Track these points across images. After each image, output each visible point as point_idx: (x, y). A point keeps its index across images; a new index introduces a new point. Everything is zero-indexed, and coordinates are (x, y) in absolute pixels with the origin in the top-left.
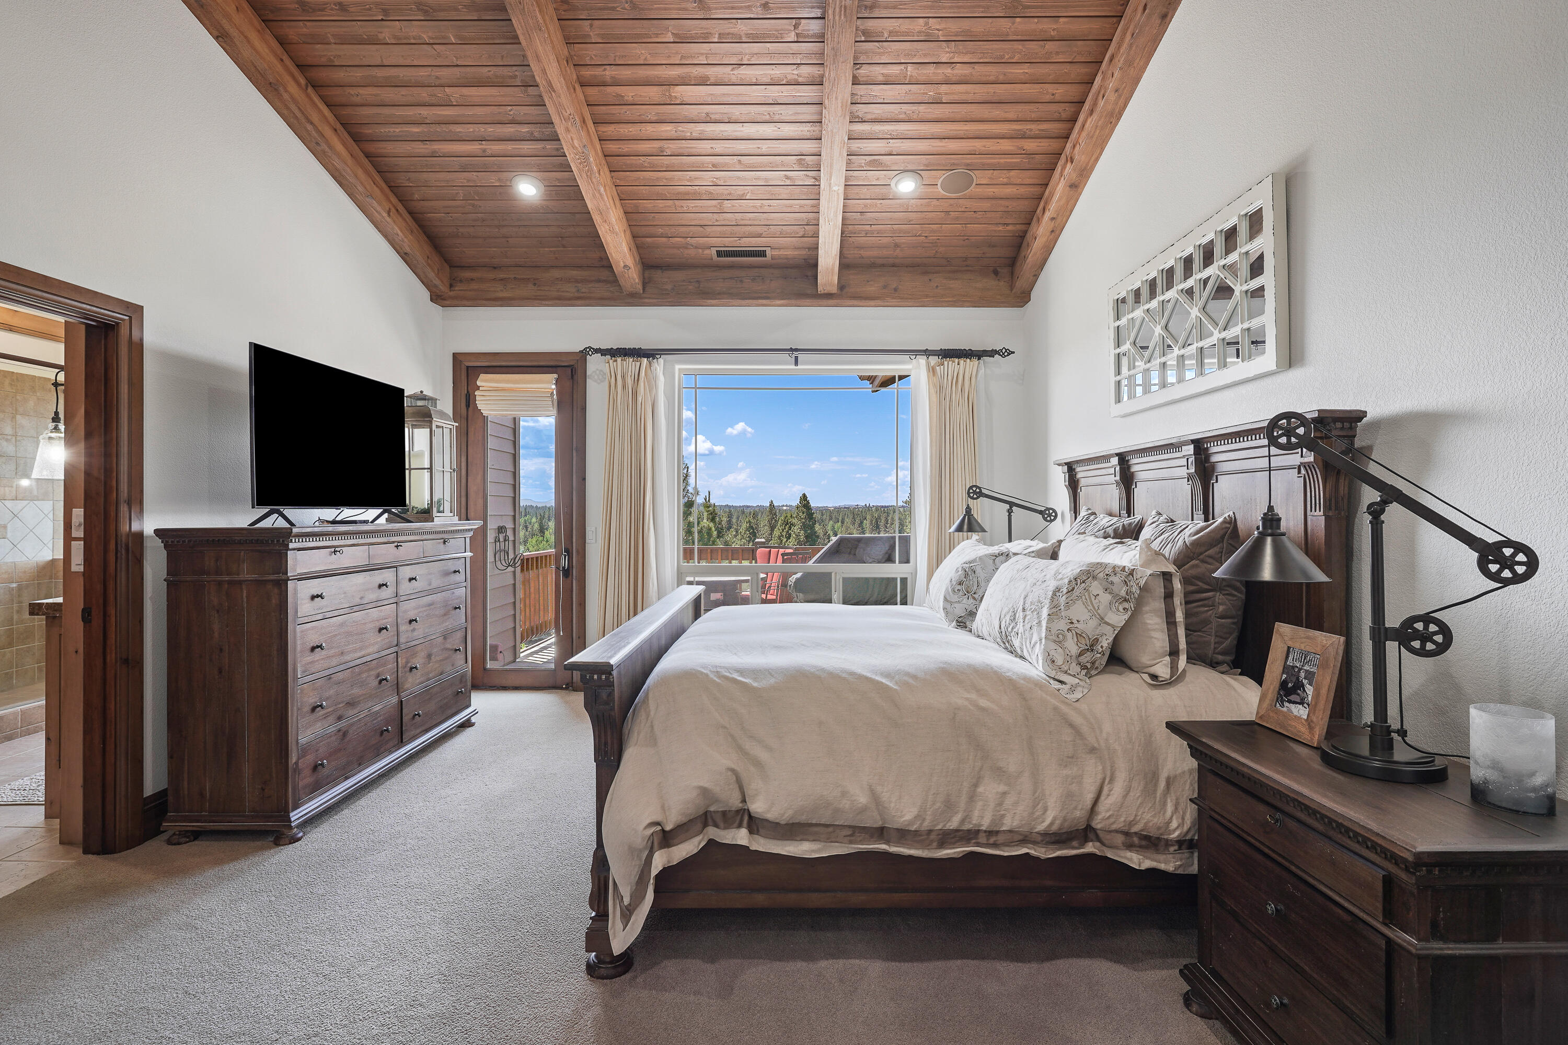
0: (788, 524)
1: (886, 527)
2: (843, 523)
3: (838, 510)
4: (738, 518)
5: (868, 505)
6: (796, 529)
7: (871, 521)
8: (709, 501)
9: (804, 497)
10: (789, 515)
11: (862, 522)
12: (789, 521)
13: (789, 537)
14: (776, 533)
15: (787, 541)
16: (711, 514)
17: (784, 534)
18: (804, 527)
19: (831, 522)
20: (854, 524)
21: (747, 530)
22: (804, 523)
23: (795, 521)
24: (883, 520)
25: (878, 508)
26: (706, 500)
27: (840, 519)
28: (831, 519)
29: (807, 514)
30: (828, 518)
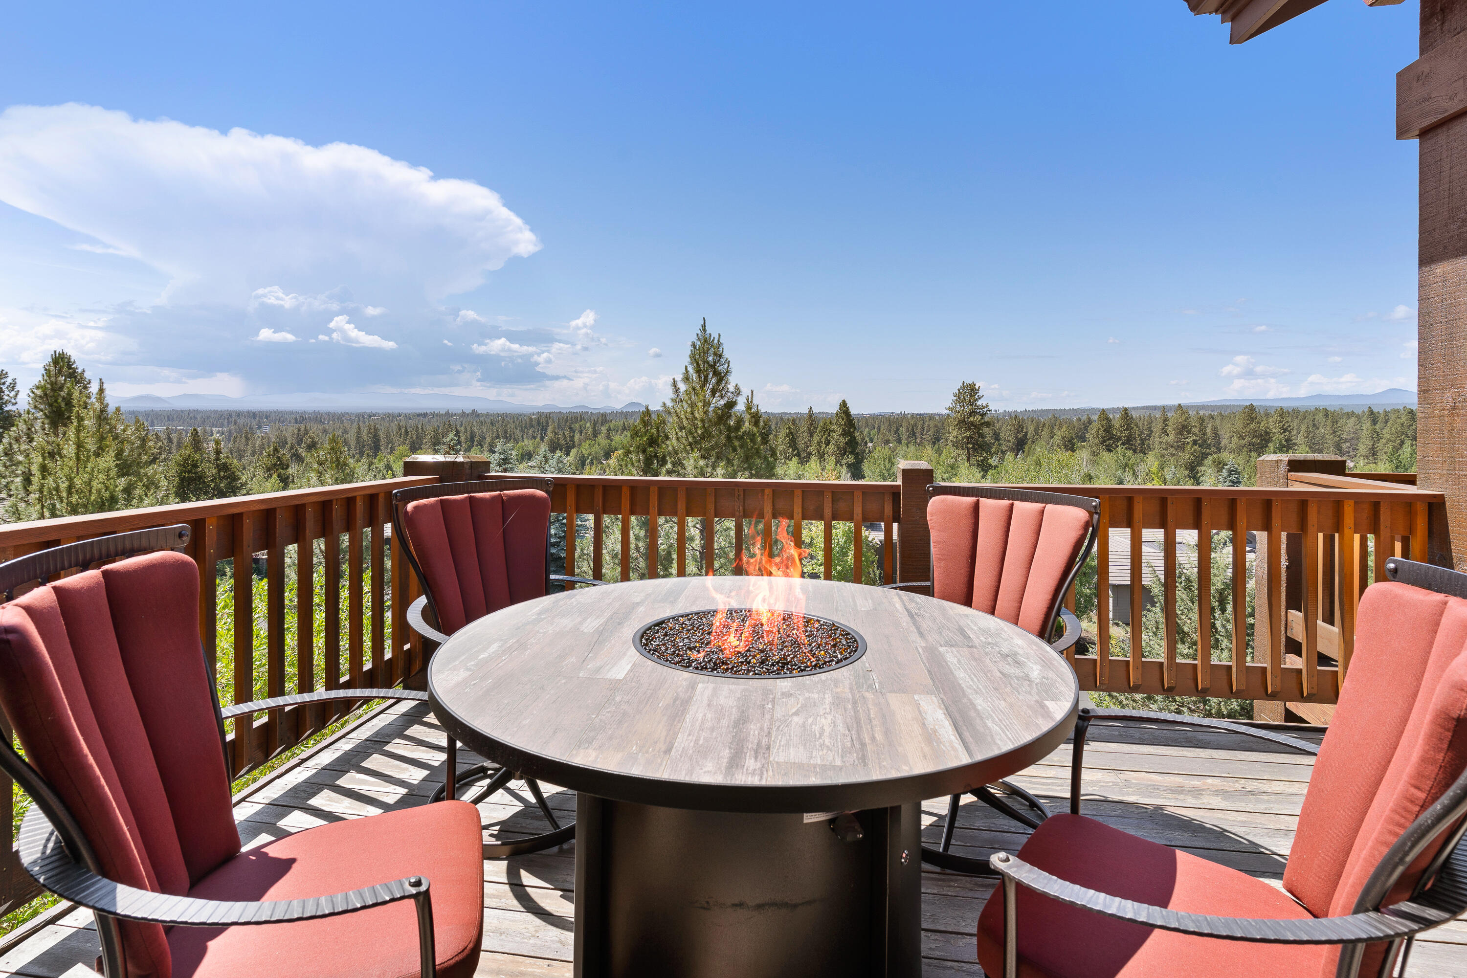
0: (827, 431)
1: (922, 434)
2: (879, 429)
3: (874, 417)
4: (777, 424)
5: (903, 413)
6: (835, 436)
7: (908, 428)
8: (752, 402)
9: (844, 404)
10: (828, 422)
11: (898, 429)
12: (828, 427)
13: (828, 443)
14: (815, 439)
15: (826, 447)
16: (754, 417)
17: (823, 440)
18: (845, 434)
19: (867, 429)
20: (890, 431)
21: (787, 436)
22: (843, 429)
23: (835, 427)
24: (919, 427)
25: (913, 416)
26: (748, 400)
27: (876, 426)
28: (867, 426)
29: (847, 420)
30: (864, 425)
